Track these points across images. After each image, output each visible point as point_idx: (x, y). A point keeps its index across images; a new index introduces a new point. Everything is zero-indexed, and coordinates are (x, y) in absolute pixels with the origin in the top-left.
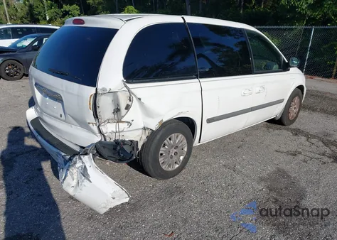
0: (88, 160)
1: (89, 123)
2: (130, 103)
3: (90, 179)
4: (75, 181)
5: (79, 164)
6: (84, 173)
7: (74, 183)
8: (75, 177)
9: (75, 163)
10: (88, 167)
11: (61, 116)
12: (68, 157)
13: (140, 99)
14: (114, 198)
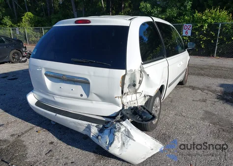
0: (127, 125)
1: (116, 97)
2: (141, 79)
3: (134, 138)
4: (121, 142)
5: (123, 129)
6: (128, 135)
7: (120, 145)
8: (120, 140)
9: (120, 129)
10: (130, 130)
11: (82, 95)
12: (102, 126)
13: (148, 75)
14: (152, 150)
